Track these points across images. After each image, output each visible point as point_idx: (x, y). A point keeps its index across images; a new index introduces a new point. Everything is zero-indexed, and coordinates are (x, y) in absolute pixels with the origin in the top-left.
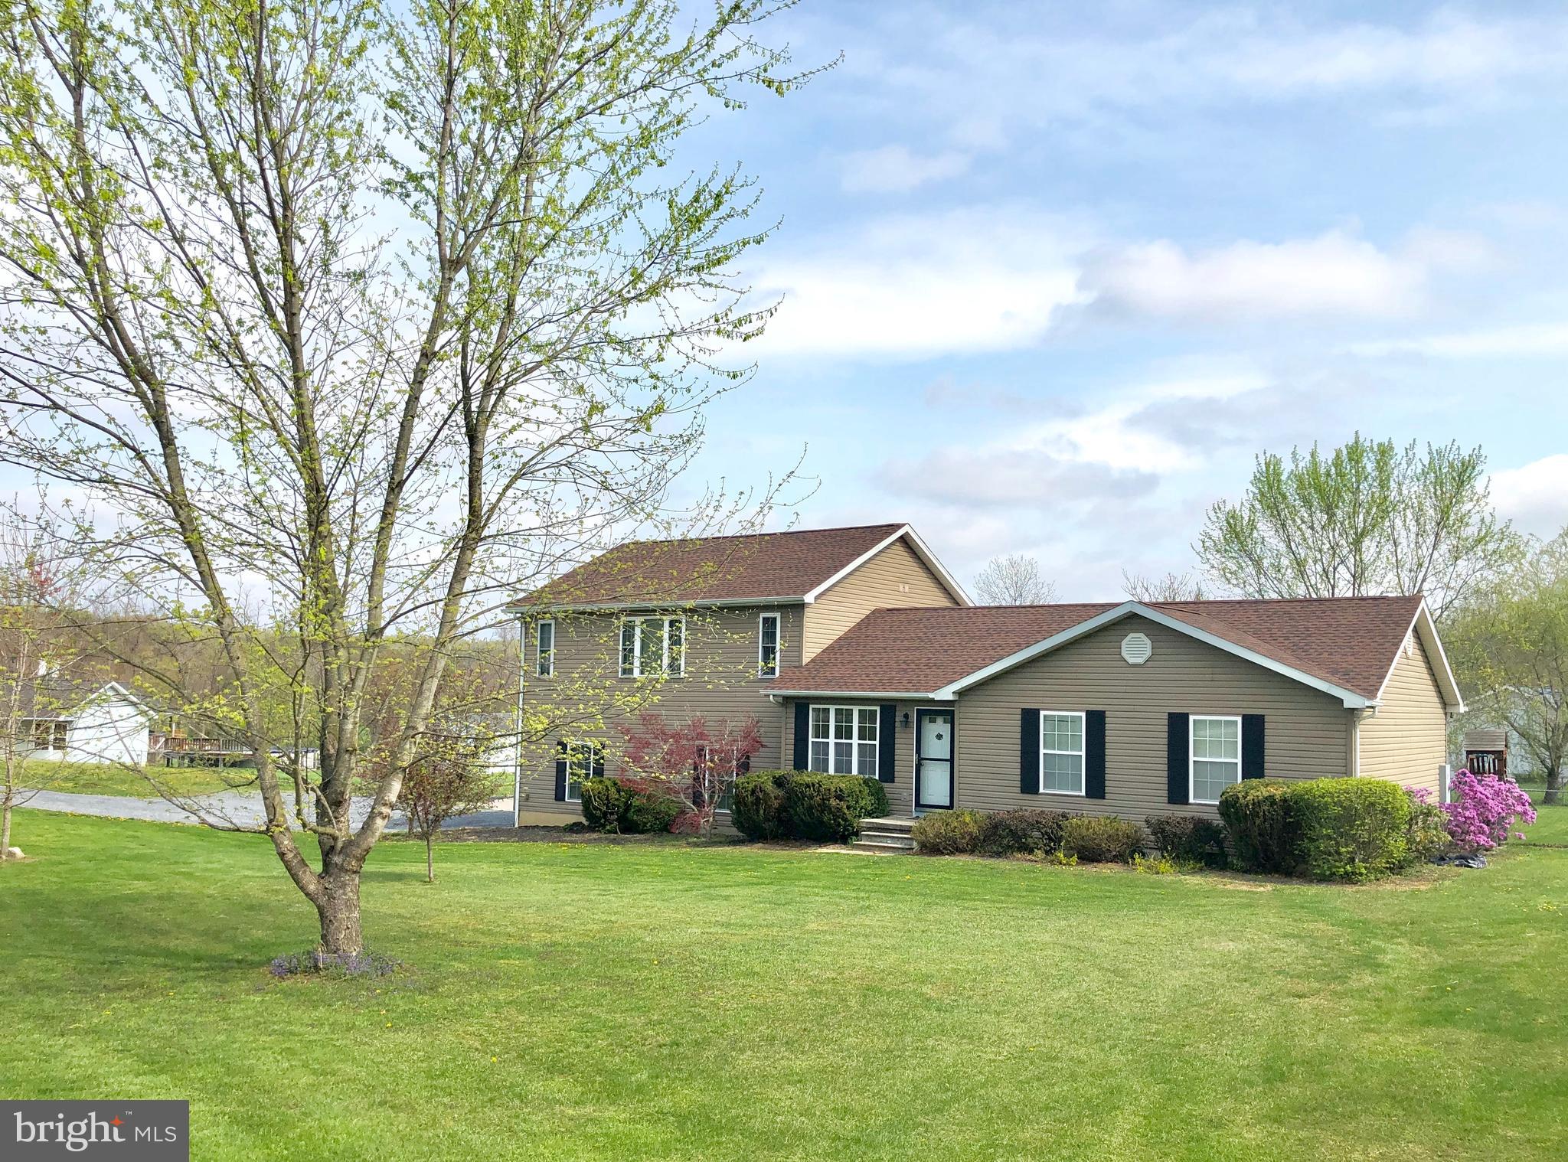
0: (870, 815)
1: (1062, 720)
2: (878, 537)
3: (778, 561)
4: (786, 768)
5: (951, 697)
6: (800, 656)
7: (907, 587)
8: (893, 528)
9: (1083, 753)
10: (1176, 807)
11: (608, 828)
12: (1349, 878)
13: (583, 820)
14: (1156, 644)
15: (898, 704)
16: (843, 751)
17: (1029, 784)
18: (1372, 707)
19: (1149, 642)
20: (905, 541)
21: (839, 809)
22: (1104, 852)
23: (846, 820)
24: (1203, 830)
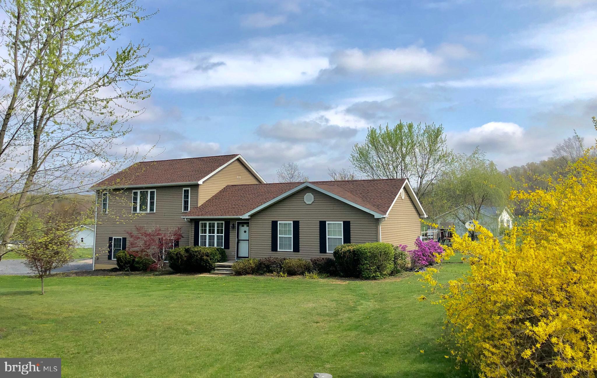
0: (219, 261)
1: (285, 224)
2: (229, 159)
3: (192, 168)
4: (191, 245)
5: (247, 217)
6: (197, 203)
7: (240, 177)
8: (235, 156)
9: (292, 236)
10: (322, 254)
11: (126, 269)
12: (374, 278)
13: (117, 267)
14: (316, 197)
15: (230, 220)
16: (211, 238)
17: (274, 248)
18: (384, 218)
19: (313, 196)
20: (239, 160)
21: (207, 260)
22: (296, 272)
23: (209, 264)
24: (329, 262)
